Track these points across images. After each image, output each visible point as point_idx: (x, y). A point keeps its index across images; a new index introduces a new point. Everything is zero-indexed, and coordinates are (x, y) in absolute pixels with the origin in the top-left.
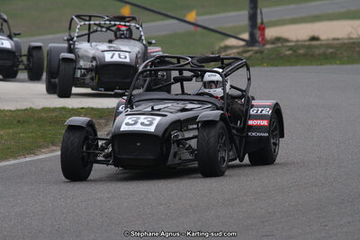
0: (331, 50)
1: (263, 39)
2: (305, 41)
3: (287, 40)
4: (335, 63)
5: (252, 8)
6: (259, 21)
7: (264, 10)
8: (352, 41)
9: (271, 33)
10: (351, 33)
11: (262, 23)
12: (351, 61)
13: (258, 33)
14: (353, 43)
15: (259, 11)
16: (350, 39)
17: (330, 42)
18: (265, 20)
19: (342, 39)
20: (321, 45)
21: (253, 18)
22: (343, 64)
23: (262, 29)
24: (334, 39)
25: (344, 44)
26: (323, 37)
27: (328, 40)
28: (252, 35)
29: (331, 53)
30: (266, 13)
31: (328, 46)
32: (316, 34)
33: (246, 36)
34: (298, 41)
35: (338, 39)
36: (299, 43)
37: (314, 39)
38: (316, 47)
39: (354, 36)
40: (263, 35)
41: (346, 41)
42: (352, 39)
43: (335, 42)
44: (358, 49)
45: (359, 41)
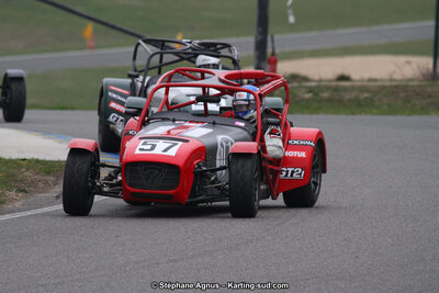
0: (366, 95)
2: (331, 81)
3: (306, 79)
5: (260, 33)
6: (269, 51)
7: (276, 37)
8: (394, 83)
9: (284, 68)
10: (394, 72)
11: (273, 54)
12: (392, 110)
13: (268, 68)
14: (397, 87)
15: (269, 38)
16: (391, 80)
17: (365, 84)
18: (277, 51)
19: (382, 80)
20: (353, 88)
21: (261, 46)
22: (382, 113)
23: (273, 62)
24: (370, 80)
25: (384, 87)
26: (354, 76)
27: (362, 80)
29: (366, 98)
30: (279, 41)
31: (362, 88)
32: (346, 72)
34: (321, 81)
35: (376, 80)
37: (343, 78)
38: (345, 89)
39: (397, 76)
41: (387, 84)
42: (395, 80)
43: (372, 84)
44: (402, 95)
45: (404, 83)
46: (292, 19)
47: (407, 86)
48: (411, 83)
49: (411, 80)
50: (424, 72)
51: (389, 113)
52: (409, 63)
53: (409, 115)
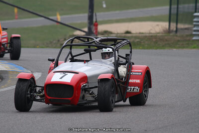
0: (138, 40)
1: (96, 32)
2: (122, 34)
3: (111, 33)
4: (139, 49)
5: (90, 12)
6: (94, 20)
7: (97, 14)
8: (151, 35)
9: (101, 28)
10: (151, 30)
11: (96, 22)
12: (150, 47)
13: (93, 28)
14: (152, 36)
15: (94, 14)
16: (150, 33)
17: (138, 35)
18: (98, 20)
19: (145, 33)
20: (132, 37)
21: (91, 18)
22: (144, 49)
23: (96, 25)
24: (140, 33)
25: (146, 36)
26: (133, 31)
27: (137, 33)
28: (90, 29)
29: (138, 42)
30: (99, 16)
31: (136, 37)
32: (129, 30)
33: (86, 29)
34: (118, 34)
35: (143, 33)
36: (119, 35)
37: (128, 32)
38: (129, 37)
39: (153, 32)
40: (96, 29)
41: (148, 35)
42: (151, 33)
43: (141, 35)
44: (154, 40)
45: (155, 35)
46: (104, 6)
47: (156, 36)
48: (158, 35)
49: (159, 33)
50: (165, 29)
51: (148, 48)
52: (158, 25)
53: (156, 49)
